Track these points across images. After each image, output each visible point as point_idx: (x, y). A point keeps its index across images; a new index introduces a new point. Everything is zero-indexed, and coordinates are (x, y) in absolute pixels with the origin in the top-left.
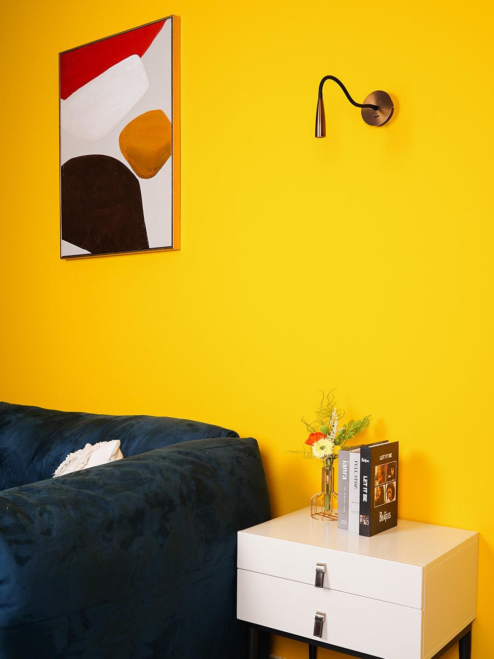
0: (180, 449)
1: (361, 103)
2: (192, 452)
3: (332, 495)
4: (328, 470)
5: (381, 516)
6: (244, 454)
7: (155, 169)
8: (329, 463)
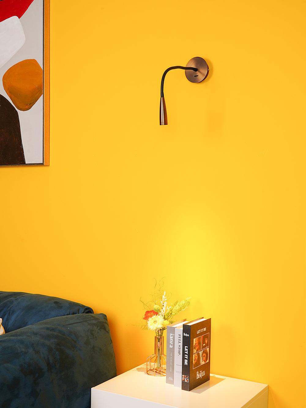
0: (48, 326)
1: (185, 66)
2: (57, 327)
3: (162, 357)
4: (159, 339)
5: (197, 375)
6: (96, 327)
7: (31, 104)
8: (160, 333)
